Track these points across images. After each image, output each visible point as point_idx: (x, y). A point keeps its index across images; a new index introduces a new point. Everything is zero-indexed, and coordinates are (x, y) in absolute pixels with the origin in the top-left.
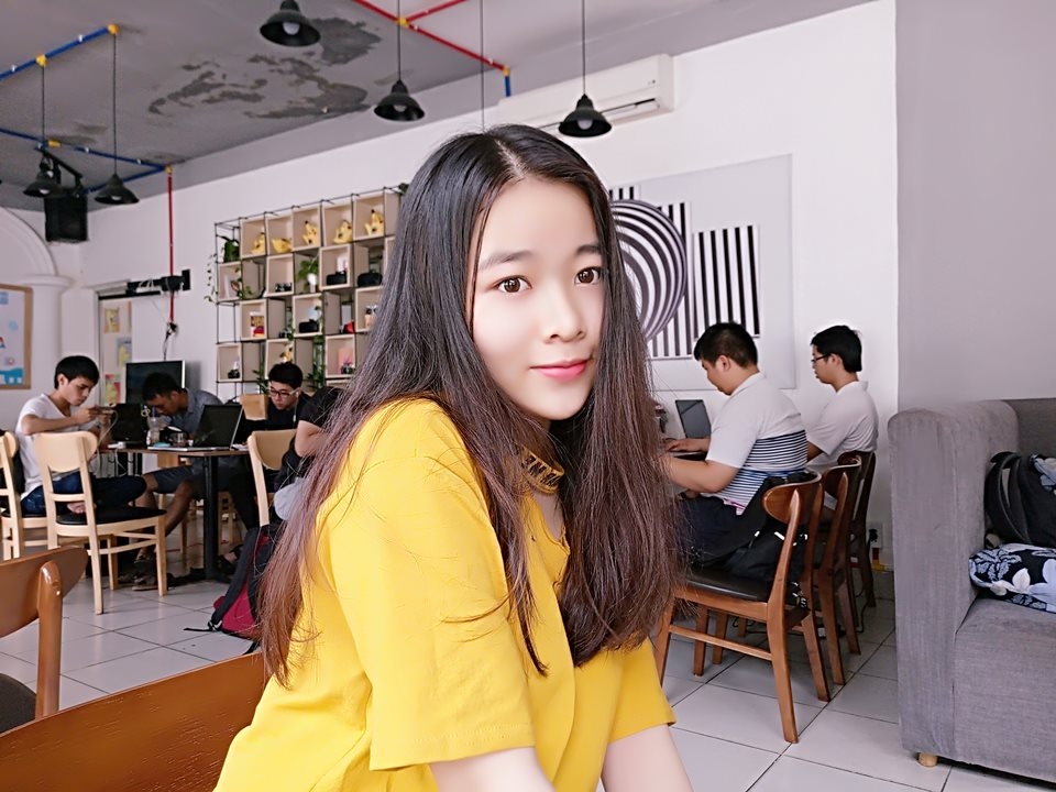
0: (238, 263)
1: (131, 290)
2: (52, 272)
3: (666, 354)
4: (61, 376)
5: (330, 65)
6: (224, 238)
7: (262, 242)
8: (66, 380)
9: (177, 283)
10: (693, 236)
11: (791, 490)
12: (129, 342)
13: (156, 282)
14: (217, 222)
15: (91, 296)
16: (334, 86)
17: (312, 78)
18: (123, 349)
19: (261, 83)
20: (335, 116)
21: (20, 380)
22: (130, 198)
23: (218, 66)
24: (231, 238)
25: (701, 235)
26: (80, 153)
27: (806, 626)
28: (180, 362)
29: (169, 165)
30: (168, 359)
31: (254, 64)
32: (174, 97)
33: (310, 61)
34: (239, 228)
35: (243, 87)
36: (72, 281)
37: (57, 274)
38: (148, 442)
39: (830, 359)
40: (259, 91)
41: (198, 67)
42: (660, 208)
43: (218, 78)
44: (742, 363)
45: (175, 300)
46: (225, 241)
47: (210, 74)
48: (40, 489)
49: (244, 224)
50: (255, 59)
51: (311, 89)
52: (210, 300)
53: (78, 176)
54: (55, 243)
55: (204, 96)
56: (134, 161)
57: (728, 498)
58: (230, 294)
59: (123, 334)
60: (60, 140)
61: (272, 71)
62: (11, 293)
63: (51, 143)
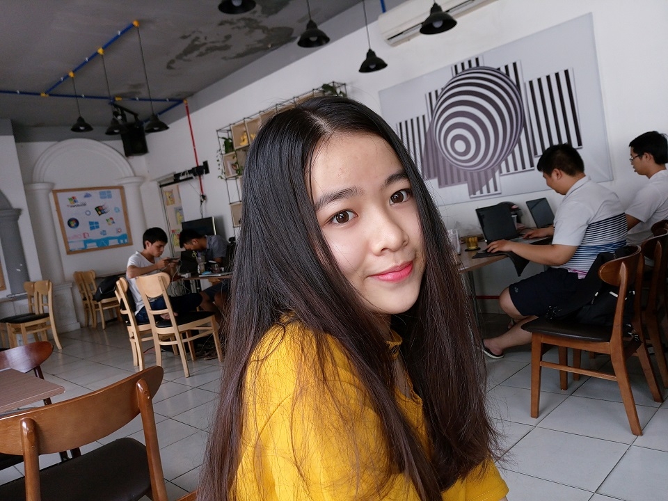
0: (234, 152)
1: (177, 178)
2: (132, 175)
3: (516, 169)
4: (147, 241)
5: (267, 17)
6: (223, 138)
7: (245, 137)
8: (150, 244)
9: (201, 170)
10: (525, 84)
11: (619, 263)
12: (181, 209)
13: (190, 172)
14: (218, 129)
15: (155, 185)
16: (273, 30)
17: (259, 27)
18: (178, 214)
19: (228, 37)
20: (276, 49)
21: (126, 241)
22: (163, 127)
23: (201, 32)
24: (227, 137)
25: (531, 83)
26: (134, 102)
27: (640, 353)
28: (211, 218)
29: (185, 98)
30: (204, 217)
31: (222, 26)
32: (179, 57)
33: (255, 17)
34: (230, 130)
35: (218, 42)
36: (143, 178)
37: (135, 176)
38: (199, 272)
39: (644, 157)
40: (228, 43)
41: (190, 36)
42: (499, 69)
43: (202, 40)
44: (571, 173)
45: (202, 181)
46: (224, 140)
47: (197, 39)
48: (144, 308)
49: (233, 128)
50: (222, 24)
51: (259, 35)
52: (222, 178)
53: (136, 115)
54: (131, 157)
55: (196, 53)
56: (165, 100)
57: (572, 267)
58: (232, 173)
59: (176, 205)
60: (122, 96)
61: (233, 28)
62: (112, 190)
63: (117, 99)
